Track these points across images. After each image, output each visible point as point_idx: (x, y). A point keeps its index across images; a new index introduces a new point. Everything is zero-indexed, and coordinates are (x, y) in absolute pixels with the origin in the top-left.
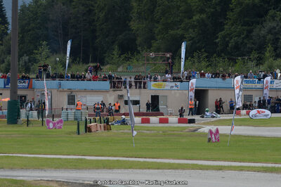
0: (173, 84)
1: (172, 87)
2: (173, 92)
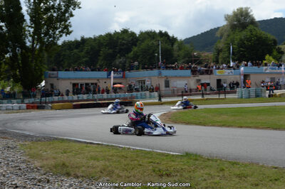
1: (229, 73)
2: (229, 77)
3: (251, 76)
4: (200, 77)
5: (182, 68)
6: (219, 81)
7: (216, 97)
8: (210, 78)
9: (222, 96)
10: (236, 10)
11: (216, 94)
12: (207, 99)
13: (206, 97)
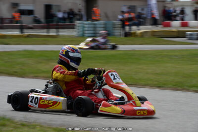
7: (43, 32)
9: (53, 32)
11: (43, 28)
12: (28, 36)
13: (27, 32)
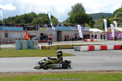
0: (49, 29)
1: (48, 30)
2: (49, 32)
3: (63, 32)
4: (29, 31)
5: (17, 26)
6: (42, 34)
8: (36, 33)
10: (76, 4)
